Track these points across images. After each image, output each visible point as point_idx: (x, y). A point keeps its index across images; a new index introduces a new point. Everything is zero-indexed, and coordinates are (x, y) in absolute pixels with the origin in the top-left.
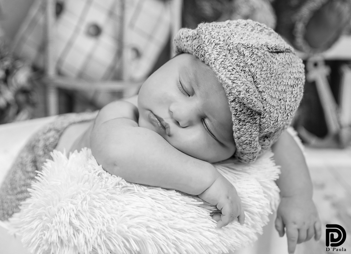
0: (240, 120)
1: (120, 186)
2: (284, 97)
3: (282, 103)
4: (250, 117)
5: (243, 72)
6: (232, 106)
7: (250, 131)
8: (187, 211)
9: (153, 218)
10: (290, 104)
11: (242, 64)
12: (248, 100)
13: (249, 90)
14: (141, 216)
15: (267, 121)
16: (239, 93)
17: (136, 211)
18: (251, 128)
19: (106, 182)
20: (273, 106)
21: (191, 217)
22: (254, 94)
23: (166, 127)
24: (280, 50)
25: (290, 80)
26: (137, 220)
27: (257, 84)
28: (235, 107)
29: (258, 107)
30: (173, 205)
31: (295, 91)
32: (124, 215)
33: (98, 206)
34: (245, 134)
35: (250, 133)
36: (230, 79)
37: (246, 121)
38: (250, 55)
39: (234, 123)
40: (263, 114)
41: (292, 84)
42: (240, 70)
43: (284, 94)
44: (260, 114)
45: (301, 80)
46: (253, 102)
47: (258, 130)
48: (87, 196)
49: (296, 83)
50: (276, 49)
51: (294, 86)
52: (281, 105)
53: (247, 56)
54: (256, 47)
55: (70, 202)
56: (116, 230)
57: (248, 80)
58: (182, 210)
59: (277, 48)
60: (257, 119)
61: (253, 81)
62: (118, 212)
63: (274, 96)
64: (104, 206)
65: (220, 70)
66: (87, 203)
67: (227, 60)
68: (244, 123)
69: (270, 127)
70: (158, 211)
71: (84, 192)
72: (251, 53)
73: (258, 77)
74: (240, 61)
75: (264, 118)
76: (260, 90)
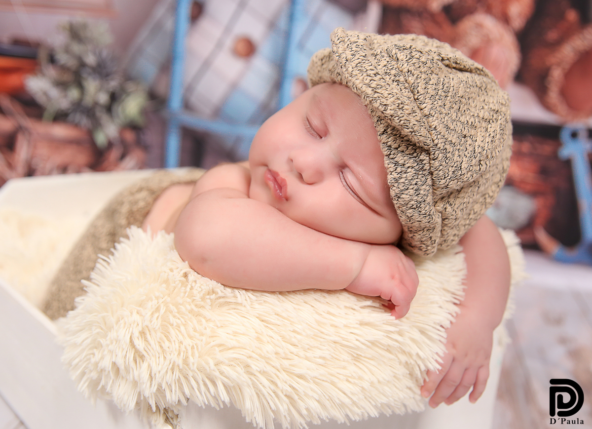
0: (396, 164)
1: (213, 296)
2: (472, 134)
3: (468, 143)
4: (413, 157)
5: (396, 83)
6: (383, 141)
7: (416, 184)
8: (315, 347)
9: (257, 354)
10: (482, 145)
11: (393, 72)
12: (401, 120)
13: (403, 107)
14: (239, 348)
15: (441, 165)
16: (385, 108)
17: (231, 339)
18: (416, 177)
19: (192, 288)
20: (450, 142)
21: (320, 357)
22: (414, 115)
23: (282, 186)
24: (465, 67)
25: (482, 110)
26: (231, 354)
27: (420, 104)
28: (387, 142)
29: (420, 136)
30: (293, 334)
31: (491, 129)
32: (213, 344)
33: (175, 324)
34: (408, 189)
35: (416, 187)
36: (370, 87)
37: (407, 165)
38: (407, 59)
39: (388, 171)
40: (433, 153)
41: (485, 117)
42: (391, 80)
43: (473, 130)
44: (428, 152)
45: (503, 115)
46: (411, 124)
47: (429, 182)
48: (162, 305)
49: (494, 117)
50: (456, 63)
51: (491, 121)
52: (467, 145)
53: (402, 60)
54: (417, 49)
55: (136, 311)
56: (196, 365)
57: (405, 94)
58: (307, 344)
59: (458, 62)
60: (424, 162)
61: (412, 98)
62: (204, 338)
63: (452, 127)
64: (184, 325)
65: (354, 73)
66: (160, 316)
67: (367, 62)
68: (403, 169)
69: (449, 177)
70: (268, 342)
71: (157, 298)
72: (409, 57)
73: (422, 91)
74: (391, 67)
75: (436, 159)
76: (425, 112)
